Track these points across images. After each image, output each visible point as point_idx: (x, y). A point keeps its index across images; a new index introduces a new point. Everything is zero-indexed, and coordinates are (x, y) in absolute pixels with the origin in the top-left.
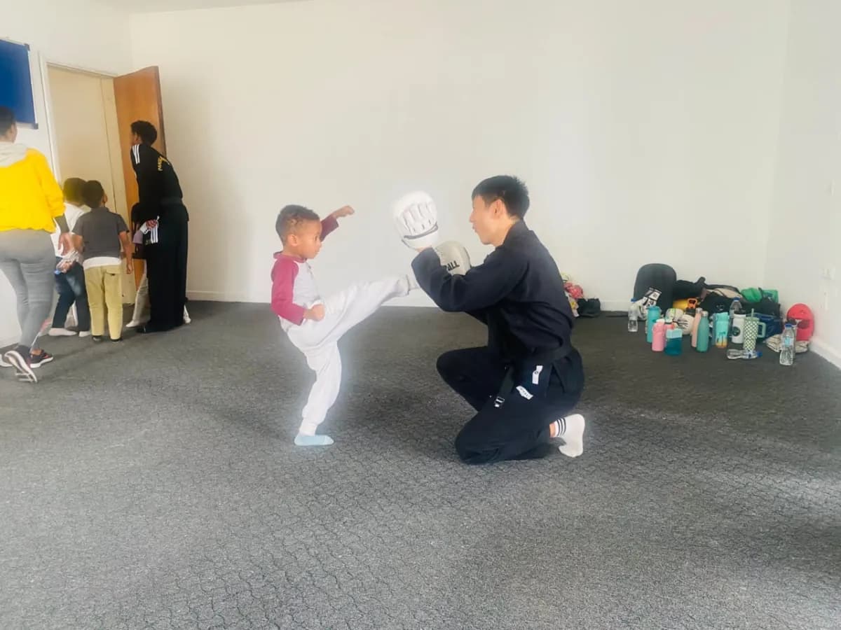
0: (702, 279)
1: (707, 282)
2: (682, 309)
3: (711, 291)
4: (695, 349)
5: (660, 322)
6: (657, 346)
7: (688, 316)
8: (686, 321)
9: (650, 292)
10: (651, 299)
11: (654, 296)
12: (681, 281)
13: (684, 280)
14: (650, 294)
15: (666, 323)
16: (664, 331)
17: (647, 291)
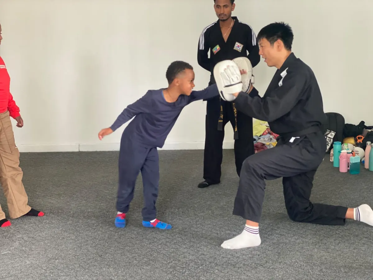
0: (362, 123)
1: (367, 124)
2: (351, 144)
3: (370, 130)
4: (368, 170)
5: (344, 153)
6: (344, 169)
7: (357, 148)
8: (357, 151)
9: (328, 132)
10: (329, 138)
11: (331, 135)
12: (347, 124)
13: (349, 123)
14: (327, 134)
15: (348, 153)
16: (348, 158)
17: (326, 132)
